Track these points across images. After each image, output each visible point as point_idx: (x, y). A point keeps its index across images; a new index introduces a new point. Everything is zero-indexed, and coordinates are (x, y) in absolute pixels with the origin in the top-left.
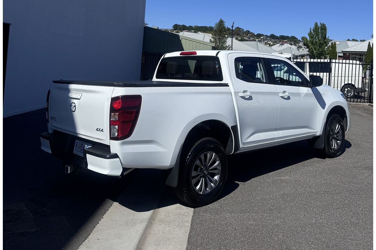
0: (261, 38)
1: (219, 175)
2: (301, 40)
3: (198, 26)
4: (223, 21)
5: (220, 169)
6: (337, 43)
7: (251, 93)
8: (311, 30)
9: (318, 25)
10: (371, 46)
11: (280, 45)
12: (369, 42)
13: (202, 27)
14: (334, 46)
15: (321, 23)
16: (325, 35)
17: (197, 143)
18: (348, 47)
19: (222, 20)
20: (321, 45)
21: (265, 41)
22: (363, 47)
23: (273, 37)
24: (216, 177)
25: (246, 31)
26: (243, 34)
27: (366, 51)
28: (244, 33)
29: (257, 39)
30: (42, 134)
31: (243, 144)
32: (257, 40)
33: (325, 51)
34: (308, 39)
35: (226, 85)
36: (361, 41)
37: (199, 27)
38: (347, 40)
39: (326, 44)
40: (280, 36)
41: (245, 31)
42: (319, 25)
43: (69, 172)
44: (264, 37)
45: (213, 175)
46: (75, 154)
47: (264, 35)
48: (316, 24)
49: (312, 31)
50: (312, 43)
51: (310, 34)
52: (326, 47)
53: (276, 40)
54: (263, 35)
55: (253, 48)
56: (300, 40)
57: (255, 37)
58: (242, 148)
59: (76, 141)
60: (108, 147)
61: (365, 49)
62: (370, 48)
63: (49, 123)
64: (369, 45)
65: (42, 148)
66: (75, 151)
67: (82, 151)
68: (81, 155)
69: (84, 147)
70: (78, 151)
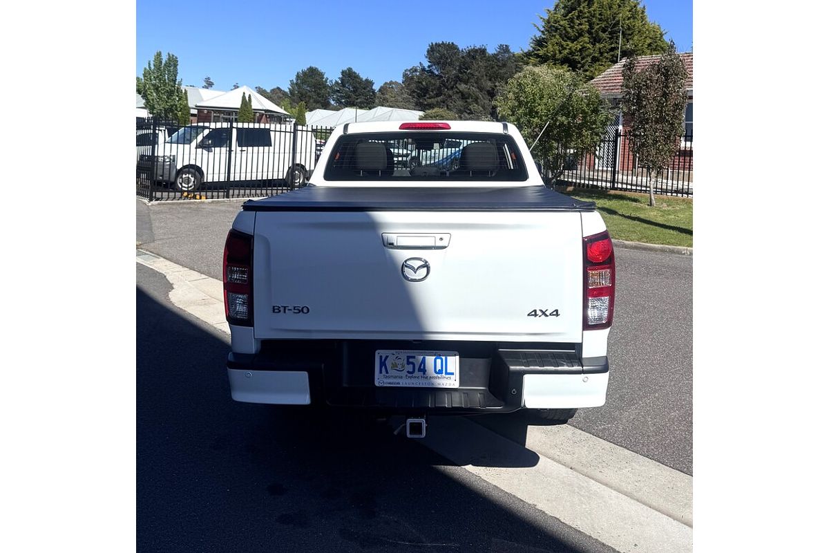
8: (149, 64)
10: (247, 99)
12: (243, 93)
14: (184, 97)
15: (169, 54)
16: (176, 77)
27: (239, 106)
42: (164, 58)
46: (389, 388)
48: (159, 56)
49: (152, 67)
51: (148, 71)
59: (379, 354)
60: (578, 347)
61: (237, 104)
62: (246, 102)
63: (253, 326)
64: (244, 97)
65: (239, 396)
66: (380, 380)
67: (417, 373)
68: (413, 386)
69: (424, 360)
70: (396, 377)
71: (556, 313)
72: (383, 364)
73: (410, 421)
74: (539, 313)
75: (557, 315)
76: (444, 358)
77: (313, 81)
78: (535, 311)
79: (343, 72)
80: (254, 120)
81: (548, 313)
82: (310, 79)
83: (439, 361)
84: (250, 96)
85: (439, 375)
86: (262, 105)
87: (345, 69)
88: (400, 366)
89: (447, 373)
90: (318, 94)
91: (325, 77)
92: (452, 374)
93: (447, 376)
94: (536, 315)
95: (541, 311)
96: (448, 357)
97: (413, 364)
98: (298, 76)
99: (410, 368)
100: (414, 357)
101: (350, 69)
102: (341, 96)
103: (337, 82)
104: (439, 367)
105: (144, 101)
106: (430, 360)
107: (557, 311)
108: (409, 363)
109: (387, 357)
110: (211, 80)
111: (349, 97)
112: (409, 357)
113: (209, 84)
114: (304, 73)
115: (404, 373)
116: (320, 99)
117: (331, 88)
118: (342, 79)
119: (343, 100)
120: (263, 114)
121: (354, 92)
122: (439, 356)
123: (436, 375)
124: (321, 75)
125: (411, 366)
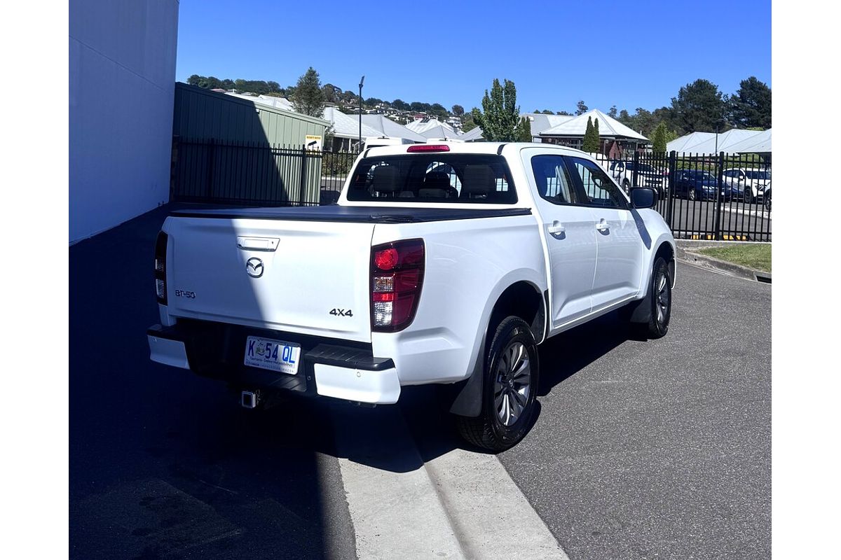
0: (376, 107)
1: (528, 387)
2: (451, 112)
3: (243, 80)
4: (314, 72)
5: (529, 374)
6: (532, 119)
7: (564, 224)
8: (487, 93)
9: (500, 84)
10: (593, 124)
11: (421, 122)
12: (590, 118)
13: (252, 82)
14: (527, 124)
15: (505, 80)
16: (514, 104)
17: (499, 327)
18: (549, 127)
19: (314, 69)
20: (505, 123)
21: (383, 113)
22: (576, 126)
23: (398, 105)
24: (522, 391)
25: (346, 92)
26: (341, 99)
27: (584, 133)
28: (342, 96)
29: (368, 108)
30: (151, 328)
31: (555, 323)
32: (368, 111)
33: (513, 135)
34: (482, 112)
35: (527, 212)
36: (559, 114)
37: (247, 83)
38: (535, 113)
39: (515, 121)
40: (413, 104)
41: (343, 92)
42: (502, 84)
43: (254, 406)
44: (381, 106)
45: (518, 386)
46: (252, 367)
47: (382, 102)
48: (496, 83)
49: (490, 96)
50: (490, 119)
51: (486, 101)
52: (515, 127)
53: (405, 112)
54: (380, 101)
55: (374, 128)
56: (449, 112)
57: (365, 106)
58: (552, 331)
59: (250, 339)
60: (368, 347)
61: (581, 130)
62: (592, 128)
63: (167, 305)
64: (589, 122)
65: (155, 358)
66: (249, 360)
67: (272, 359)
68: (268, 369)
69: (277, 349)
70: (258, 360)
71: (349, 314)
72: (251, 348)
73: (244, 393)
74: (337, 312)
75: (351, 315)
76: (290, 348)
77: (701, 97)
78: (334, 310)
79: (742, 84)
80: (602, 147)
81: (344, 313)
82: (697, 96)
83: (287, 350)
84: (596, 121)
85: (285, 362)
86: (612, 129)
87: (746, 79)
88: (261, 351)
89: (290, 361)
90: (709, 113)
91: (718, 91)
92: (293, 362)
93: (290, 363)
94: (335, 314)
95: (339, 310)
96: (293, 348)
97: (269, 350)
98: (682, 93)
99: (267, 353)
100: (271, 345)
101: (753, 79)
102: (740, 114)
103: (734, 97)
104: (286, 356)
105: (482, 132)
106: (281, 348)
107: (350, 311)
108: (267, 349)
109: (254, 342)
110: (585, 104)
111: (751, 115)
112: (268, 344)
113: (582, 109)
114: (690, 88)
115: (263, 357)
116: (710, 119)
117: (726, 104)
118: (741, 93)
119: (743, 120)
120: (613, 141)
121: (758, 108)
122: (287, 347)
123: (283, 361)
124: (713, 89)
125: (268, 351)
